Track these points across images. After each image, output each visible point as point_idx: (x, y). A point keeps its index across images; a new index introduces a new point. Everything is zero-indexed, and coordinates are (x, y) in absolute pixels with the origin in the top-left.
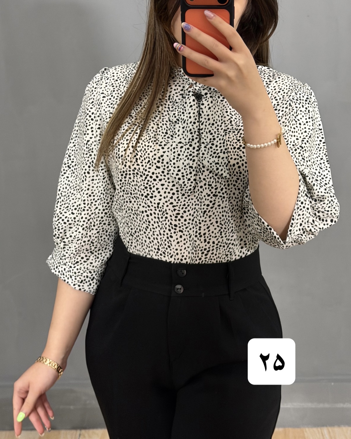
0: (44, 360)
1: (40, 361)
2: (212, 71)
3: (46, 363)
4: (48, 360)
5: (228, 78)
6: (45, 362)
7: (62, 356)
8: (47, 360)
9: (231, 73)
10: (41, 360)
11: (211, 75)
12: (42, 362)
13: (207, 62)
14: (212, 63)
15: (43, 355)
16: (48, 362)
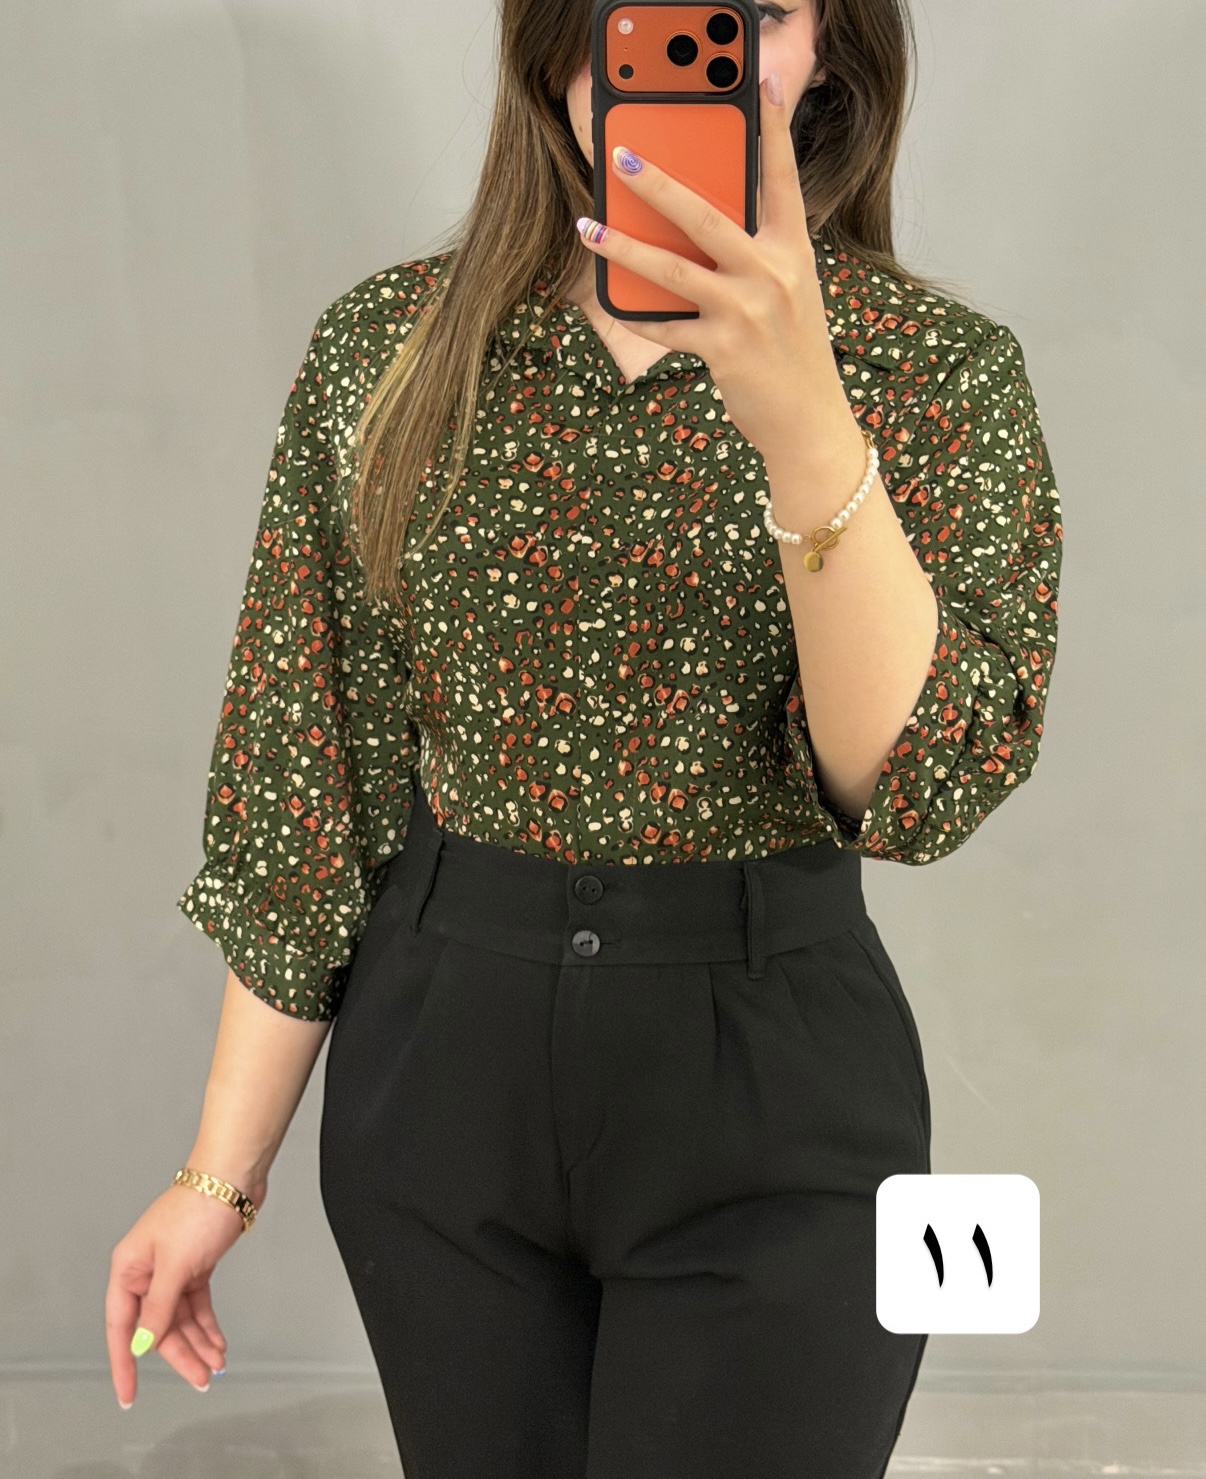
0: (196, 1179)
1: (182, 1183)
2: (695, 305)
3: (199, 1189)
4: (206, 1177)
5: (747, 324)
6: (198, 1184)
7: (249, 1164)
8: (200, 1178)
9: (756, 307)
10: (185, 1178)
11: (693, 315)
12: (188, 1184)
13: (681, 272)
14: (696, 278)
15: (189, 1165)
16: (205, 1184)
